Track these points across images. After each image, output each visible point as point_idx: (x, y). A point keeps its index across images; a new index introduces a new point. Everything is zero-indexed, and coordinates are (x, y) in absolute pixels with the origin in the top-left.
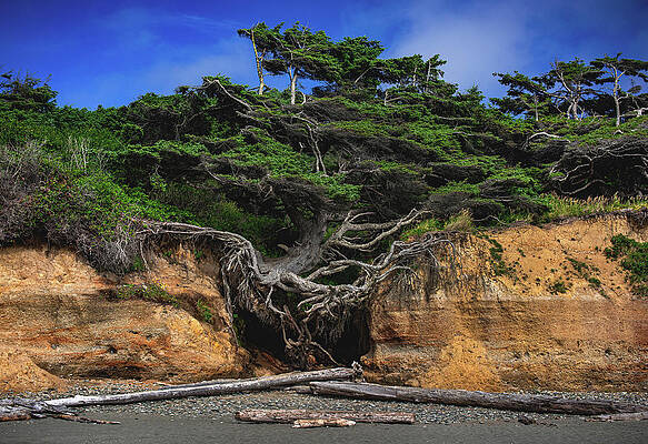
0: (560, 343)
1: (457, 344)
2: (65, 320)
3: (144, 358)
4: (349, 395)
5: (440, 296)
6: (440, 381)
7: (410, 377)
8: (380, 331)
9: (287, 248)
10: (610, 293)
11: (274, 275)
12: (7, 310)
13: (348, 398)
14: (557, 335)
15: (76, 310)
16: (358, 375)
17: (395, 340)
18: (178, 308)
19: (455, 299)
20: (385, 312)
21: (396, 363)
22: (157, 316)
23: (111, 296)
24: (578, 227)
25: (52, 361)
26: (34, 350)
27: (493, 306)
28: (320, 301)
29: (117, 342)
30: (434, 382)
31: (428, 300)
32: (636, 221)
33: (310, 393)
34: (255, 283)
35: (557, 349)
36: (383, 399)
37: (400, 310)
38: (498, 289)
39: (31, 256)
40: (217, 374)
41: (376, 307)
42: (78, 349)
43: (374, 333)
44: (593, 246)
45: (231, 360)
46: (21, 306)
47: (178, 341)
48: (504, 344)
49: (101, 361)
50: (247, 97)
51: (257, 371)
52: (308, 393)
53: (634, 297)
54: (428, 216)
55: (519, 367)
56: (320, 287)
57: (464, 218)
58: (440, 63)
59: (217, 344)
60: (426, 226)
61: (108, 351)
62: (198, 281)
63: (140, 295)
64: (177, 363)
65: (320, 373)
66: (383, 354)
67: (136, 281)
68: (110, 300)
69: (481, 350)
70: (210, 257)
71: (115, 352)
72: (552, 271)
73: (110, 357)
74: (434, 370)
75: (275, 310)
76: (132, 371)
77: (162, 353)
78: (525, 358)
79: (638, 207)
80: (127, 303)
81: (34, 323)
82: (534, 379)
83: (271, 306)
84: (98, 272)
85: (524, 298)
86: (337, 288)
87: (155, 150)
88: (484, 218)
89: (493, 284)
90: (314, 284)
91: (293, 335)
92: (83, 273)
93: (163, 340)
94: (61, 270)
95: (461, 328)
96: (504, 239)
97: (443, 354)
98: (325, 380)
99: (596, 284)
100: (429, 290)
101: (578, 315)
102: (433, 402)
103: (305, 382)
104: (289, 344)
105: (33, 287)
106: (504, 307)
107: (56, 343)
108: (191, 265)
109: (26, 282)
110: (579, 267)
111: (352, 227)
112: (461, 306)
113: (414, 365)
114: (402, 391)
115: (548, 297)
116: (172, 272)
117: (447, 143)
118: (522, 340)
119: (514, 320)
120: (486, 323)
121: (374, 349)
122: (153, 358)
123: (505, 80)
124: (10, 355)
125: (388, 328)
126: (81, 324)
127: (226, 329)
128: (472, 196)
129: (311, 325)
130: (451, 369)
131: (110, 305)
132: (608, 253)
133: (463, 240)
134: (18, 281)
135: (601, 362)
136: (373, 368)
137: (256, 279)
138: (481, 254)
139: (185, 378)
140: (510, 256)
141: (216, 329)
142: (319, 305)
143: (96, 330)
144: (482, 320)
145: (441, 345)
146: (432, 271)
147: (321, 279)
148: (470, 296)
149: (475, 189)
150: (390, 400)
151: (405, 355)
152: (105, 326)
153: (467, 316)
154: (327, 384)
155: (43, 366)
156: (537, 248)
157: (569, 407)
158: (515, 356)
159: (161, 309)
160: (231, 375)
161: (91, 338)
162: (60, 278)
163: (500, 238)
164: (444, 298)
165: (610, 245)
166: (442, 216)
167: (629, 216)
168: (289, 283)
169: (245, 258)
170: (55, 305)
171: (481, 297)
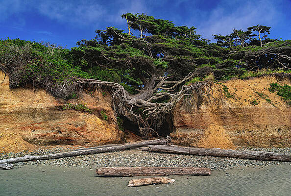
0: (258, 126)
1: (212, 128)
2: (38, 119)
3: (74, 136)
4: (167, 152)
5: (203, 107)
6: (206, 144)
7: (192, 142)
8: (178, 123)
9: (139, 90)
10: (276, 105)
11: (133, 100)
12: (13, 115)
13: (166, 153)
14: (257, 123)
15: (43, 114)
16: (170, 142)
17: (185, 126)
18: (91, 114)
19: (210, 109)
20: (180, 114)
21: (185, 136)
22: (81, 117)
23: (60, 108)
24: (256, 80)
25: (30, 137)
26: (23, 133)
27: (227, 111)
28: (153, 110)
29: (62, 129)
30: (204, 145)
31: (198, 109)
32: (280, 78)
33: (148, 151)
34: (125, 104)
35: (257, 129)
36: (182, 154)
37: (186, 113)
38: (229, 104)
39: (27, 92)
40: (108, 142)
41: (176, 112)
42: (43, 132)
43: (175, 124)
44: (263, 87)
45: (115, 136)
46: (19, 113)
47: (90, 128)
48: (233, 127)
49: (54, 137)
50: (123, 35)
51: (128, 140)
52: (147, 151)
53: (288, 106)
54: (196, 76)
55: (240, 137)
56: (152, 104)
57: (211, 76)
58: (195, 29)
59: (108, 129)
60: (196, 79)
61: (58, 133)
62: (103, 104)
63: (74, 108)
64: (89, 138)
65: (153, 141)
66: (179, 132)
67: (74, 103)
68: (59, 110)
69: (222, 130)
70: (108, 95)
71: (61, 133)
72: (250, 96)
73: (59, 135)
74: (203, 139)
75: (134, 115)
76: (69, 141)
77: (82, 133)
78: (242, 133)
79: (280, 72)
80: (67, 111)
81: (25, 120)
82: (247, 143)
83: (132, 113)
84: (56, 98)
85: (241, 107)
86: (160, 104)
87: (83, 49)
88: (219, 76)
89: (226, 101)
90: (149, 103)
91: (142, 126)
92: (49, 99)
93: (83, 127)
94: (39, 97)
95: (213, 120)
96: (228, 84)
97: (206, 132)
98: (155, 144)
99: (269, 101)
100: (199, 104)
101: (265, 114)
102: (208, 155)
103: (146, 145)
104: (141, 129)
105: (26, 105)
106: (232, 111)
107: (33, 129)
108: (100, 98)
109: (23, 103)
110: (261, 95)
111: (165, 82)
112: (213, 112)
113: (193, 137)
114: (192, 150)
115: (251, 107)
116: (92, 100)
117: (200, 53)
118: (241, 125)
119: (237, 117)
120: (224, 118)
121: (175, 130)
122: (78, 135)
123: (216, 37)
124: (11, 135)
125: (181, 121)
126: (45, 121)
127: (114, 123)
128: (213, 68)
129: (149, 121)
130: (210, 138)
131: (59, 112)
132: (270, 90)
133: (211, 85)
134: (19, 103)
135: (277, 134)
136: (175, 138)
137: (125, 102)
138: (219, 90)
139: (93, 144)
140: (231, 91)
141: (109, 123)
142: (152, 112)
143: (52, 123)
144: (222, 117)
145: (204, 128)
146: (200, 97)
147: (153, 101)
148: (216, 107)
149: (214, 66)
150: (186, 154)
151: (189, 133)
152: (56, 121)
153: (215, 116)
154: (155, 146)
155: (26, 140)
156: (242, 88)
157: (280, 157)
158: (238, 132)
159: (83, 114)
160: (115, 142)
161: (49, 127)
162: (38, 101)
163: (226, 84)
164: (205, 108)
165: (270, 87)
166: (202, 76)
167: (277, 75)
168: (140, 103)
169: (120, 93)
170: (33, 112)
171: (221, 107)
